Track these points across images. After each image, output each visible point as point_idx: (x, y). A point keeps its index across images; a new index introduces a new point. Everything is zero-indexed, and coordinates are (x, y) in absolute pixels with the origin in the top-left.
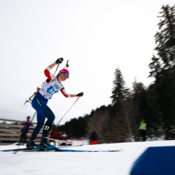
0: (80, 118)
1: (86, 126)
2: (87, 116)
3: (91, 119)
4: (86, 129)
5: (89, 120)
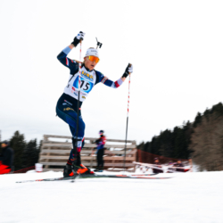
0: (176, 129)
1: (190, 142)
2: (188, 124)
3: (197, 130)
4: (190, 147)
5: (193, 132)
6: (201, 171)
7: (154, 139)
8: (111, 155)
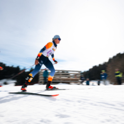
0: (100, 65)
2: (105, 63)
6: (111, 84)
7: (90, 70)
8: (69, 77)
